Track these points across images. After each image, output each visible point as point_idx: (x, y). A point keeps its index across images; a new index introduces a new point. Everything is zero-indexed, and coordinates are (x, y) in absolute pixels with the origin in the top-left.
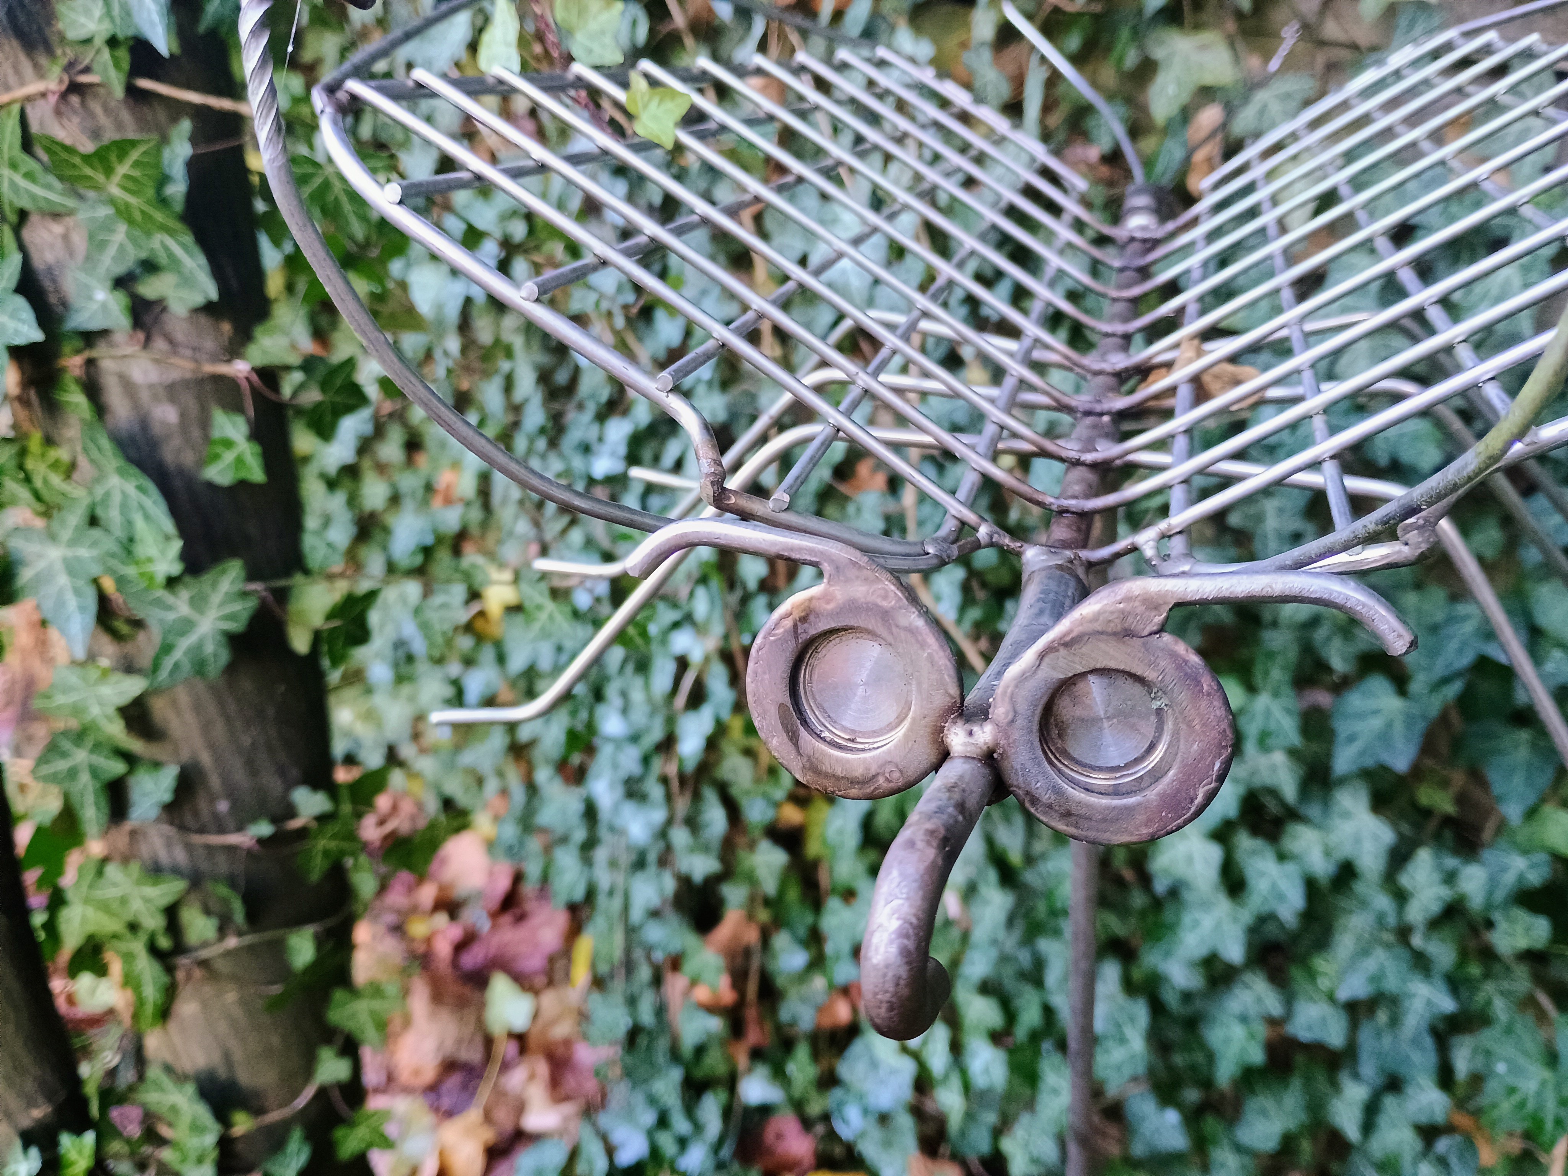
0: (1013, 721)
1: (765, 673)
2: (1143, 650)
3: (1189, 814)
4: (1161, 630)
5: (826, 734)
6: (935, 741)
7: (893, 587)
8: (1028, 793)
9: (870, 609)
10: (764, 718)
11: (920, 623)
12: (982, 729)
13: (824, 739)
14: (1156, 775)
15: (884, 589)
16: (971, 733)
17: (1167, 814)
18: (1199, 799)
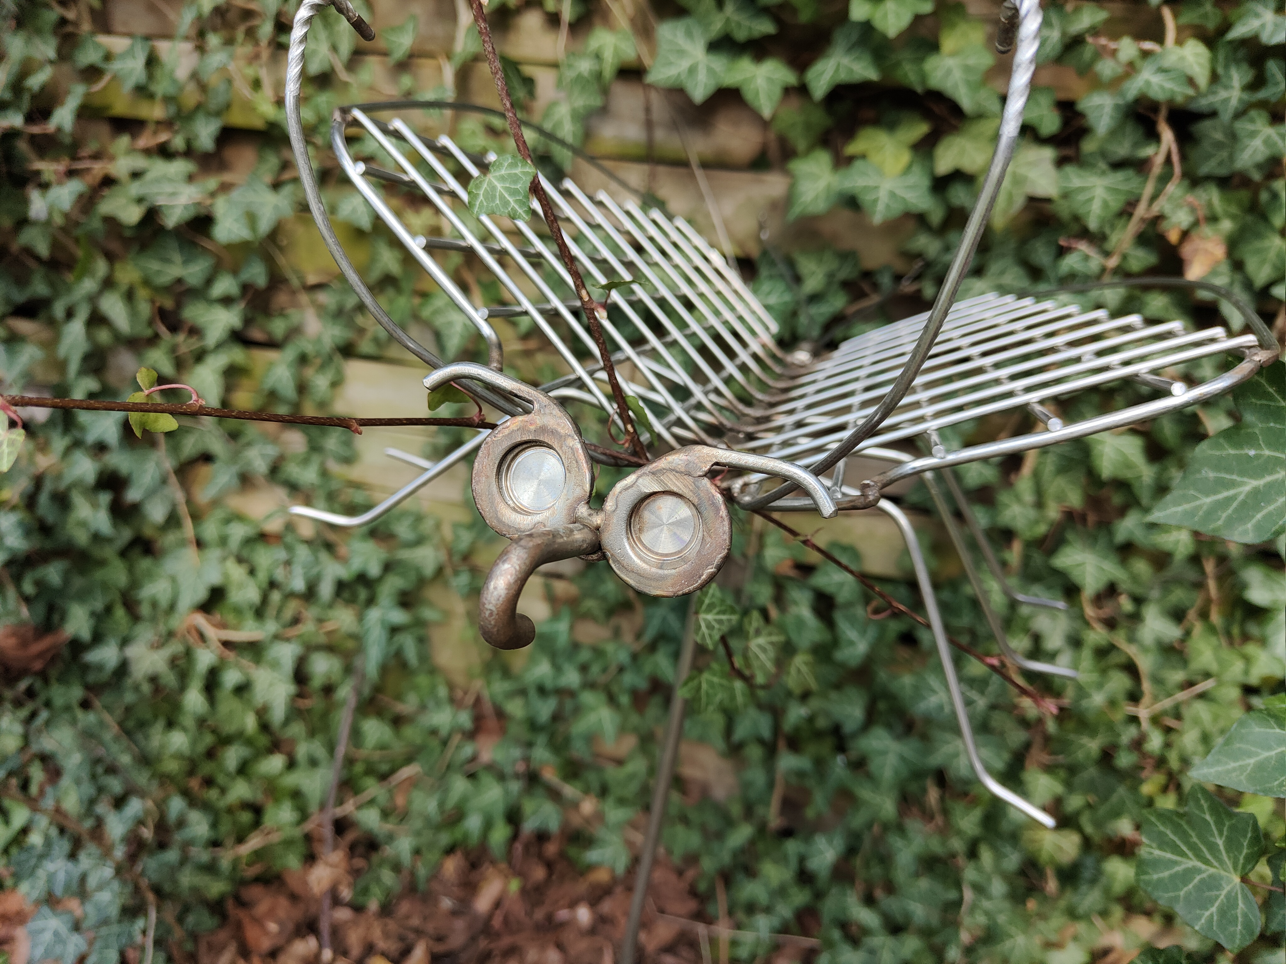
0: (614, 511)
1: (485, 458)
2: (693, 484)
3: (697, 584)
4: (705, 475)
5: (510, 502)
6: (569, 515)
7: (569, 424)
8: (612, 555)
9: (553, 432)
10: (478, 484)
11: (579, 446)
12: (597, 513)
13: (509, 505)
14: (684, 560)
15: (564, 423)
16: (590, 515)
17: (685, 582)
18: (704, 577)
